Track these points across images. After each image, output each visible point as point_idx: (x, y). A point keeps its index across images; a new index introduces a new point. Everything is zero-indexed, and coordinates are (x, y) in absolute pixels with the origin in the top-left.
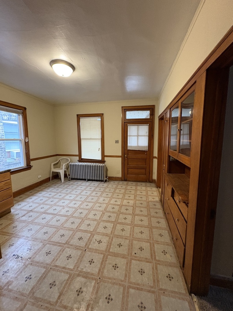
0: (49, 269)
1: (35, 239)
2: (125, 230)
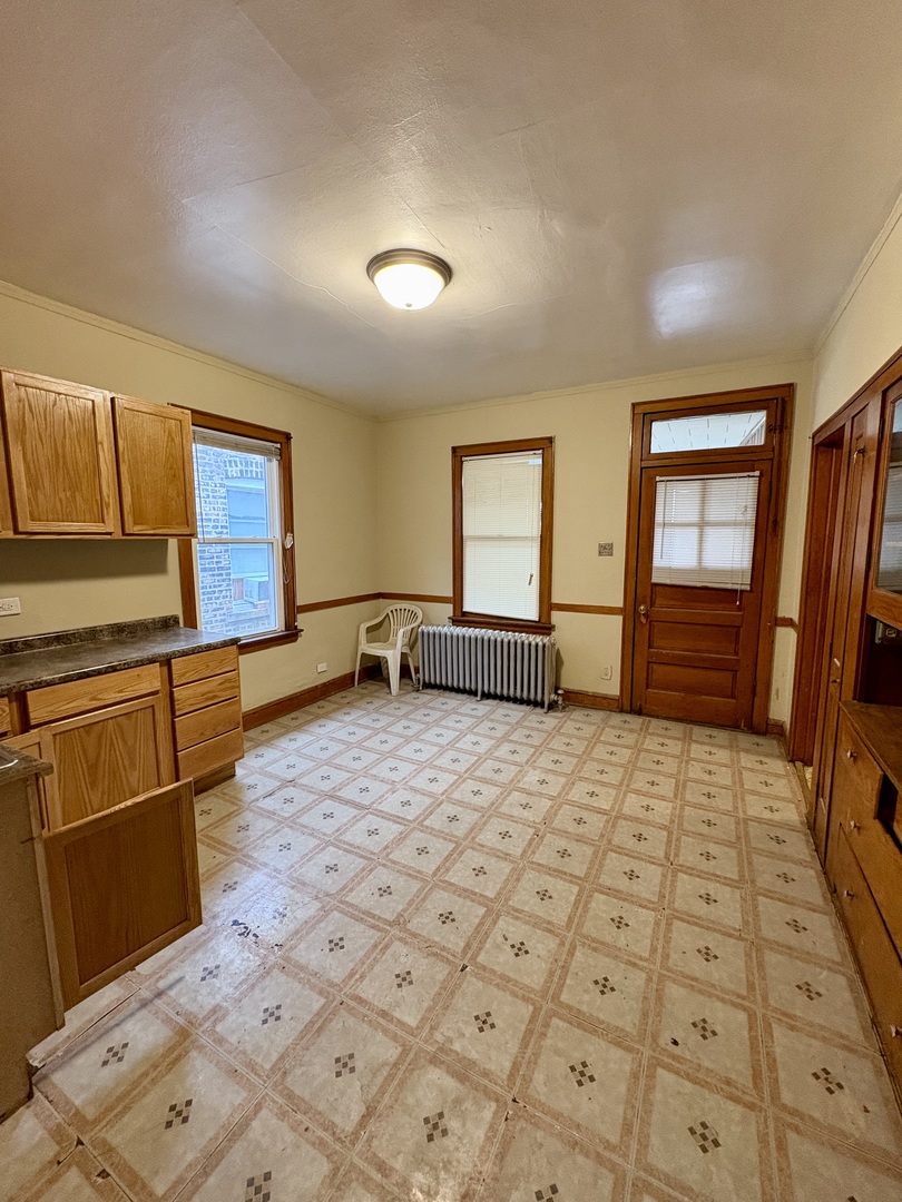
0: (335, 1003)
1: (299, 884)
2: (627, 925)
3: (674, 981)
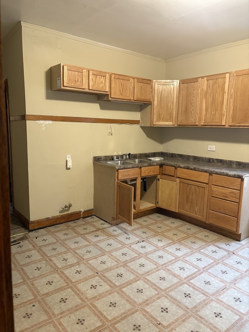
2: (78, 323)
3: (46, 321)
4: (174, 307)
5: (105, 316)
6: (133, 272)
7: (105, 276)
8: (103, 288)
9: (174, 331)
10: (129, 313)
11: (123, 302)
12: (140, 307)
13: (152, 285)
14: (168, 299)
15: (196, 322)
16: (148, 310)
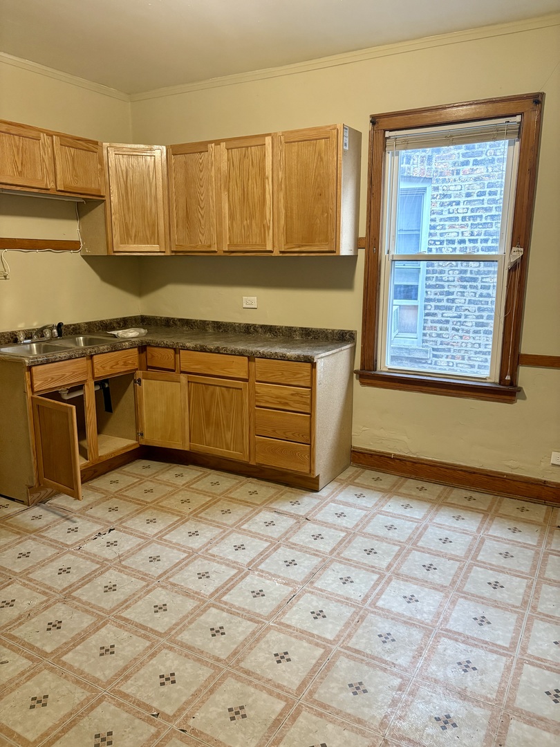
4: (188, 665)
5: (19, 736)
6: (87, 608)
7: (13, 638)
8: (11, 668)
9: (192, 720)
10: (82, 710)
11: (67, 686)
12: (109, 688)
13: (135, 628)
14: (175, 651)
15: (239, 685)
16: (128, 691)
